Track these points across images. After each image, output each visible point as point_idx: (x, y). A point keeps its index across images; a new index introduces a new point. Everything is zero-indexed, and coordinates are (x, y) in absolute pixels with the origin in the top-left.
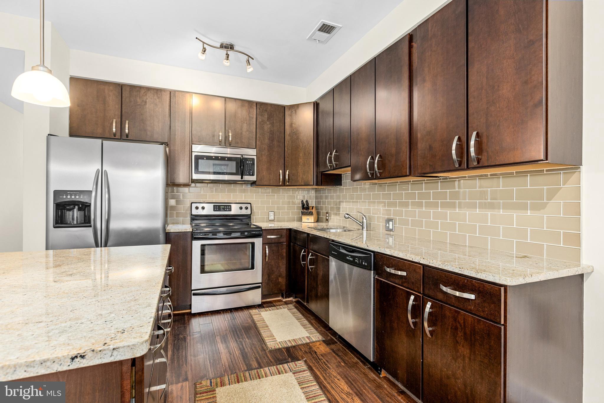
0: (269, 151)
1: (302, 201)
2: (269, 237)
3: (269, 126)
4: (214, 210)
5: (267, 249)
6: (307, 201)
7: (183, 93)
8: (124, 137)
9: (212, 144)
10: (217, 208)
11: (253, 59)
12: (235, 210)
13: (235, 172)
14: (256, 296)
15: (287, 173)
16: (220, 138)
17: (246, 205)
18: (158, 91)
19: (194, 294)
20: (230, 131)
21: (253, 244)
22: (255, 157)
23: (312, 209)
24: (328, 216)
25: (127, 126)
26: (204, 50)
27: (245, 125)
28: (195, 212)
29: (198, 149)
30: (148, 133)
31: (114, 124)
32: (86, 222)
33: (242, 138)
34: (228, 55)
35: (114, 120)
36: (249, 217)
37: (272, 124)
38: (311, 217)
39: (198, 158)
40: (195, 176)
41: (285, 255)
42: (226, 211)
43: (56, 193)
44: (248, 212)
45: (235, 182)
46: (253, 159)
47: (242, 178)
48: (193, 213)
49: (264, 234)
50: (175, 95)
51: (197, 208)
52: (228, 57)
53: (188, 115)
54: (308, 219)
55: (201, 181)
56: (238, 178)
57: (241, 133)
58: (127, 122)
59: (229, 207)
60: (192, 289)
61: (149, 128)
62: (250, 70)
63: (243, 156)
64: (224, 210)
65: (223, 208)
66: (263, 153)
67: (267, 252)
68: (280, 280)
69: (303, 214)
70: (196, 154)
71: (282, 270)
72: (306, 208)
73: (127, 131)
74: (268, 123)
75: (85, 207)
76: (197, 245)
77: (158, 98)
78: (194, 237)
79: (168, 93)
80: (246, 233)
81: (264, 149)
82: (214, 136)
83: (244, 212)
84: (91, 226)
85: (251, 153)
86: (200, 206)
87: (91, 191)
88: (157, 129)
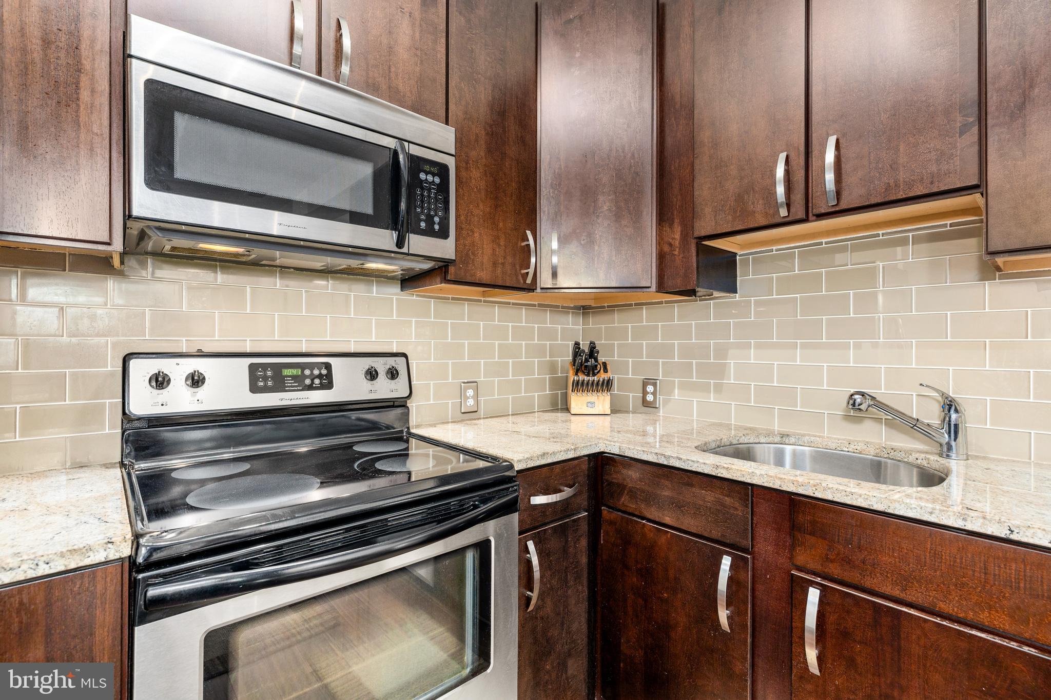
0: (489, 151)
1: (577, 344)
2: (540, 502)
4: (254, 389)
6: (592, 347)
10: (265, 378)
12: (347, 384)
13: (369, 210)
17: (391, 362)
20: (344, 24)
22: (451, 162)
23: (610, 371)
24: (654, 394)
28: (144, 402)
33: (393, 69)
36: (401, 407)
38: (601, 398)
39: (166, 100)
40: (152, 205)
42: (310, 388)
44: (401, 389)
46: (445, 171)
47: (400, 244)
48: (137, 408)
51: (160, 381)
54: (591, 404)
56: (384, 238)
59: (324, 372)
63: (406, 144)
65: (294, 378)
69: (579, 386)
70: (152, 72)
72: (588, 370)
81: (477, 141)
83: (384, 389)
86: (178, 370)
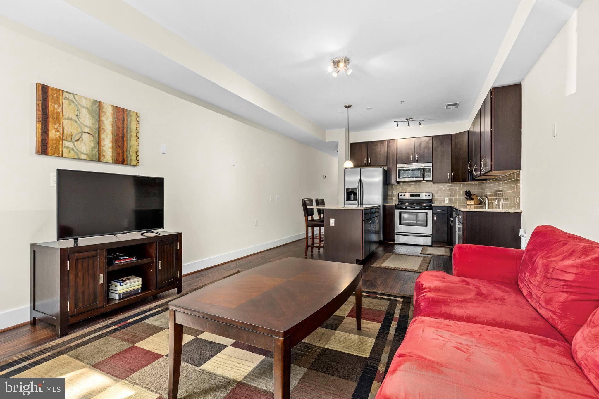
1: (466, 191)
2: (437, 210)
3: (441, 148)
4: (410, 197)
5: (435, 217)
6: (469, 191)
7: (393, 140)
8: (369, 165)
9: (408, 163)
10: (412, 196)
11: (423, 120)
12: (423, 196)
13: (419, 176)
15: (453, 174)
16: (412, 159)
17: (429, 194)
18: (382, 142)
19: (396, 234)
21: (427, 213)
22: (431, 167)
23: (473, 196)
25: (370, 159)
26: (398, 125)
27: (426, 150)
28: (400, 197)
29: (400, 166)
30: (378, 162)
31: (365, 160)
32: (355, 199)
33: (423, 157)
34: (409, 124)
35: (365, 158)
36: (431, 201)
37: (443, 147)
38: (472, 201)
39: (400, 171)
40: (398, 180)
42: (417, 197)
43: (347, 189)
44: (430, 198)
45: (420, 181)
47: (423, 179)
49: (434, 209)
50: (390, 142)
51: (401, 195)
52: (409, 125)
53: (395, 150)
54: (471, 203)
55: (402, 182)
56: (421, 179)
57: (424, 155)
58: (370, 158)
59: (419, 195)
60: (396, 231)
61: (378, 160)
62: (421, 126)
63: (424, 167)
65: (415, 196)
66: (437, 164)
67: (435, 219)
68: (443, 234)
69: (467, 199)
70: (399, 169)
72: (469, 195)
73: (370, 162)
74: (440, 147)
75: (355, 194)
76: (397, 211)
77: (382, 145)
78: (397, 207)
79: (387, 141)
80: (424, 208)
81: (437, 162)
83: (427, 198)
84: (357, 201)
85: (428, 165)
86: (403, 194)
87: (357, 188)
88: (382, 159)
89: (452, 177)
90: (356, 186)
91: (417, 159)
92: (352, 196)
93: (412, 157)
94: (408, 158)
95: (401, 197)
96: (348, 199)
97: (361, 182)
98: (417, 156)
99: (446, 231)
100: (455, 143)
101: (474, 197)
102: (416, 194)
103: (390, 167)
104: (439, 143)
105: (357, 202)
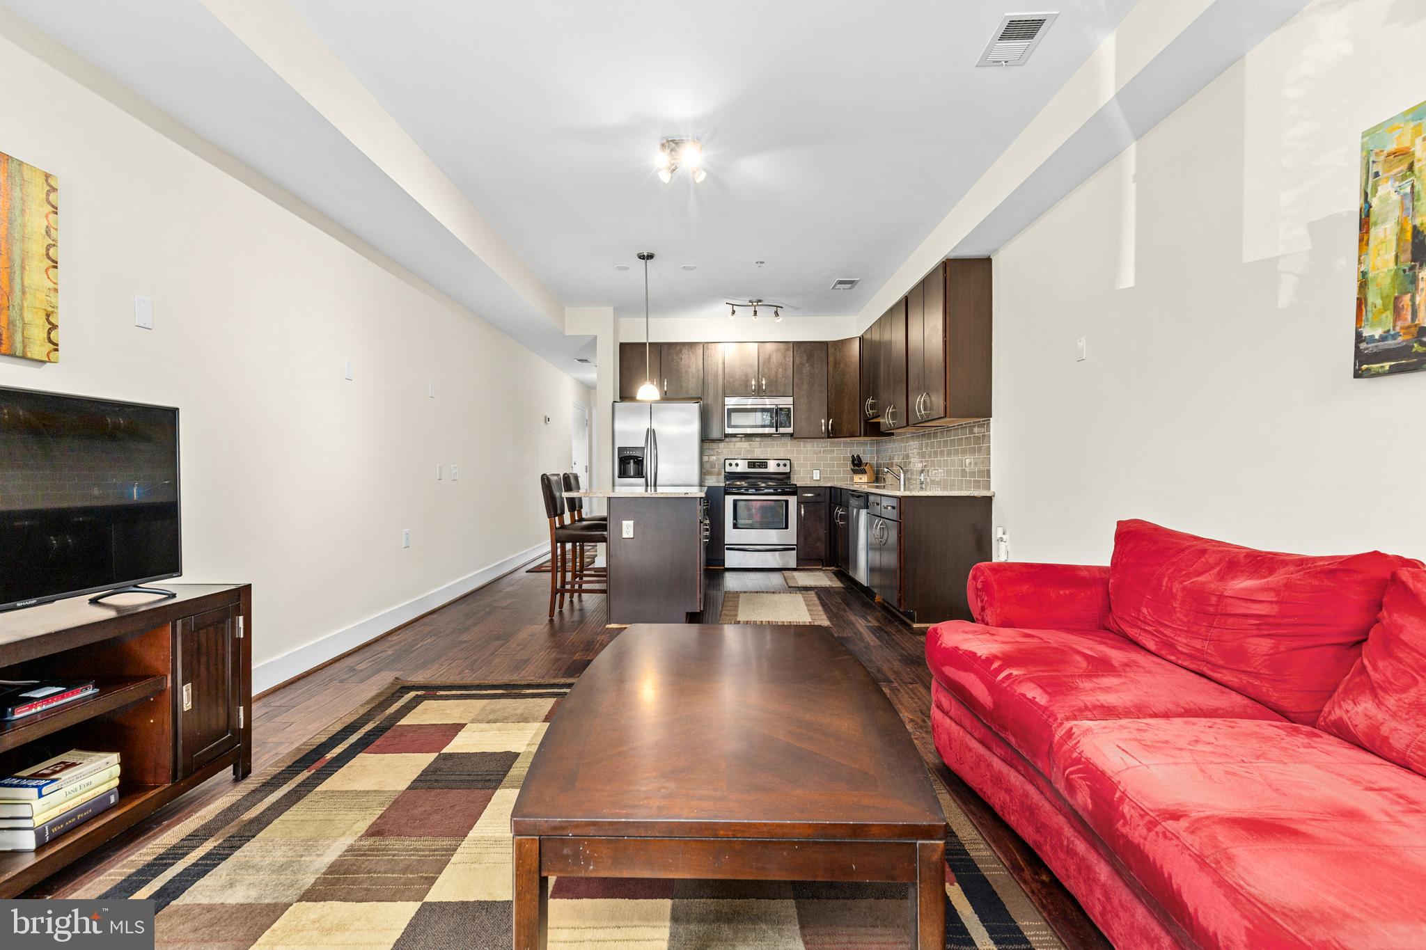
0: (808, 398)
1: (853, 456)
2: (806, 495)
3: (809, 368)
4: (749, 467)
5: (803, 510)
6: (858, 456)
7: (714, 344)
9: (746, 394)
10: (751, 465)
11: (782, 307)
12: (772, 467)
13: (769, 424)
14: (791, 559)
15: (830, 422)
16: (753, 388)
17: (784, 462)
18: (692, 345)
19: (728, 549)
20: (764, 379)
21: (787, 502)
22: (792, 406)
23: (866, 465)
25: (665, 384)
26: (734, 312)
27: (781, 370)
28: (728, 469)
29: (731, 402)
30: (684, 389)
32: (640, 473)
33: (777, 385)
34: (755, 312)
35: (655, 380)
36: (787, 476)
37: (812, 366)
38: (864, 476)
39: (730, 411)
40: (729, 431)
41: (823, 516)
42: (762, 468)
43: (620, 449)
44: (787, 470)
45: (769, 435)
46: (789, 409)
47: (777, 431)
48: (727, 471)
49: (799, 492)
50: (708, 348)
51: (731, 465)
53: (720, 364)
54: (861, 479)
55: (734, 435)
56: (773, 430)
57: (776, 380)
58: (666, 380)
59: (766, 464)
60: (726, 543)
61: (684, 384)
62: (779, 320)
63: (778, 406)
64: (760, 467)
65: (758, 465)
66: (802, 401)
67: (803, 512)
68: (819, 544)
69: (855, 472)
70: (730, 407)
71: (820, 533)
72: (858, 465)
73: (665, 389)
74: (807, 365)
75: (639, 462)
76: (729, 500)
77: (693, 353)
78: (727, 491)
79: (701, 346)
80: (779, 490)
81: (802, 396)
82: (746, 386)
83: (782, 469)
84: (644, 477)
85: (786, 402)
86: (734, 462)
87: (644, 448)
88: (692, 385)
89: (830, 427)
90: (641, 443)
91: (764, 387)
92: (632, 467)
93: (753, 383)
94: (746, 384)
95: (731, 468)
96: (623, 473)
97: (651, 435)
98: (764, 382)
99: (823, 538)
100: (835, 359)
101: (866, 468)
102: (762, 462)
103: (710, 402)
104: (805, 358)
105: (643, 480)
